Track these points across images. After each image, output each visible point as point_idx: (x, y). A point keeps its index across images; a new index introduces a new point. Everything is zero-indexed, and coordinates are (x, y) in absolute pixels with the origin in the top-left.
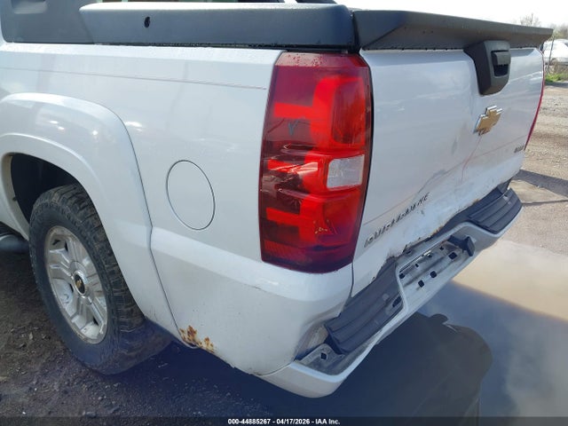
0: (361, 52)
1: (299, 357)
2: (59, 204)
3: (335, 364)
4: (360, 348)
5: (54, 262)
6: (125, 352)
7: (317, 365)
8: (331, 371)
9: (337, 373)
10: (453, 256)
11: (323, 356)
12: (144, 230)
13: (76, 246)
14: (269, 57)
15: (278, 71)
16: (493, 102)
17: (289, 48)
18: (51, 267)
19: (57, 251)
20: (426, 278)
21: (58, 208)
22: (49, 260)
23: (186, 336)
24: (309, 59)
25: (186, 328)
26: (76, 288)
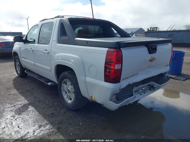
0: (121, 49)
1: (111, 100)
2: (67, 74)
3: (117, 102)
4: (123, 100)
5: (63, 87)
6: (77, 104)
7: (114, 102)
8: (117, 103)
9: (118, 104)
10: (150, 90)
11: (115, 101)
12: (84, 77)
13: (69, 83)
14: (107, 49)
15: (108, 51)
16: (153, 55)
17: (110, 48)
18: (62, 88)
19: (64, 85)
20: (142, 93)
21: (66, 75)
22: (62, 86)
23: (90, 98)
24: (112, 50)
25: (90, 96)
26: (67, 92)
